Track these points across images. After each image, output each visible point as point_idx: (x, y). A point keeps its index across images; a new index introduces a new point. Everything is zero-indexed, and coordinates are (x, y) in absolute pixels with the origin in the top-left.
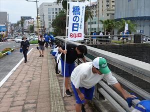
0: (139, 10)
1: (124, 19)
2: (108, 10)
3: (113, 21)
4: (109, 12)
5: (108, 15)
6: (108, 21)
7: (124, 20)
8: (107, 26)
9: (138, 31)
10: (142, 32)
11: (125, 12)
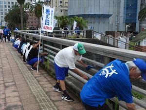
0: (90, 8)
1: (77, 15)
2: (62, 6)
3: (67, 17)
4: (62, 8)
5: (61, 11)
6: (62, 17)
7: (77, 17)
8: (61, 22)
9: (89, 28)
10: (92, 28)
11: (77, 10)
